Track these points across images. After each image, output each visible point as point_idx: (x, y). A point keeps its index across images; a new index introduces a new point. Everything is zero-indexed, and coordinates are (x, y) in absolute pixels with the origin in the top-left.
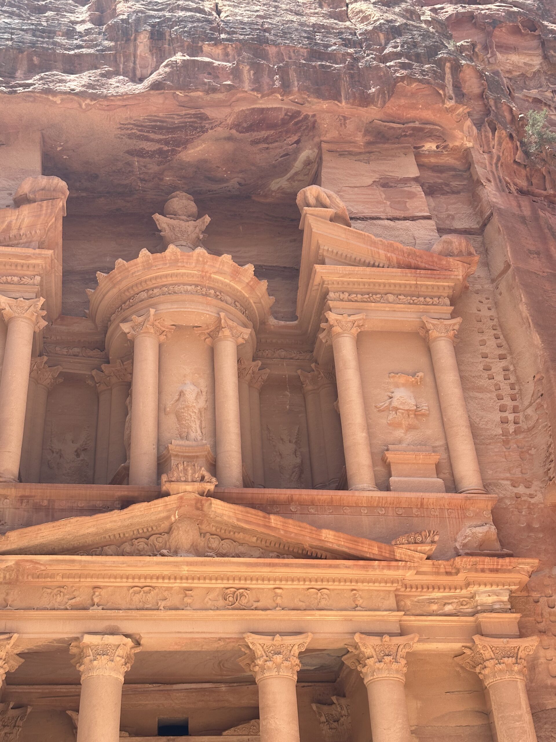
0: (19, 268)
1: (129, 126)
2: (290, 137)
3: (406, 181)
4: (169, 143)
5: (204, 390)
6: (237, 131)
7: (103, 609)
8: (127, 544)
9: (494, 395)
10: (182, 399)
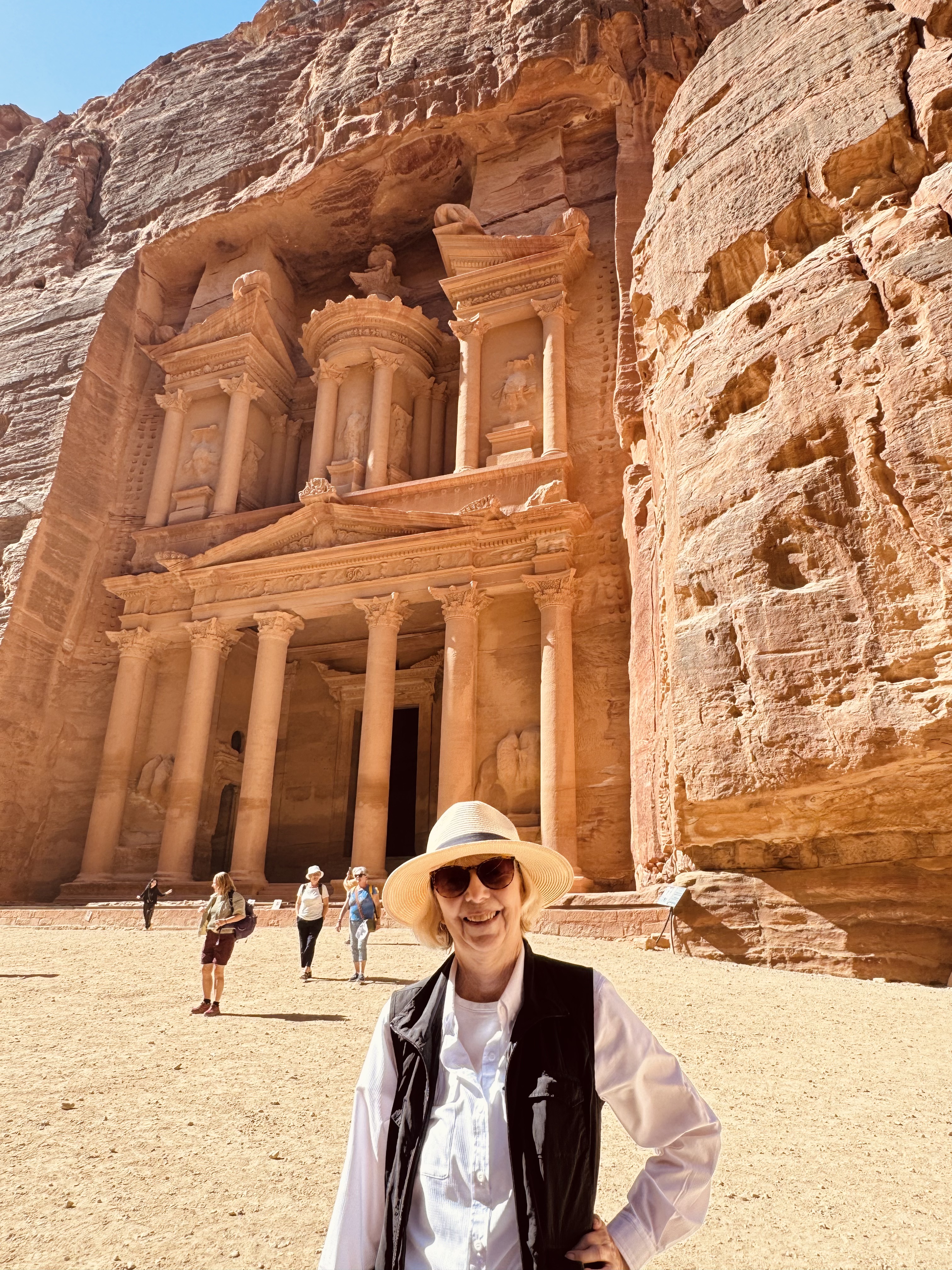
1: (318, 204)
2: (449, 161)
3: (547, 167)
4: (357, 206)
6: (402, 174)
7: (271, 594)
9: (600, 358)
10: (347, 427)
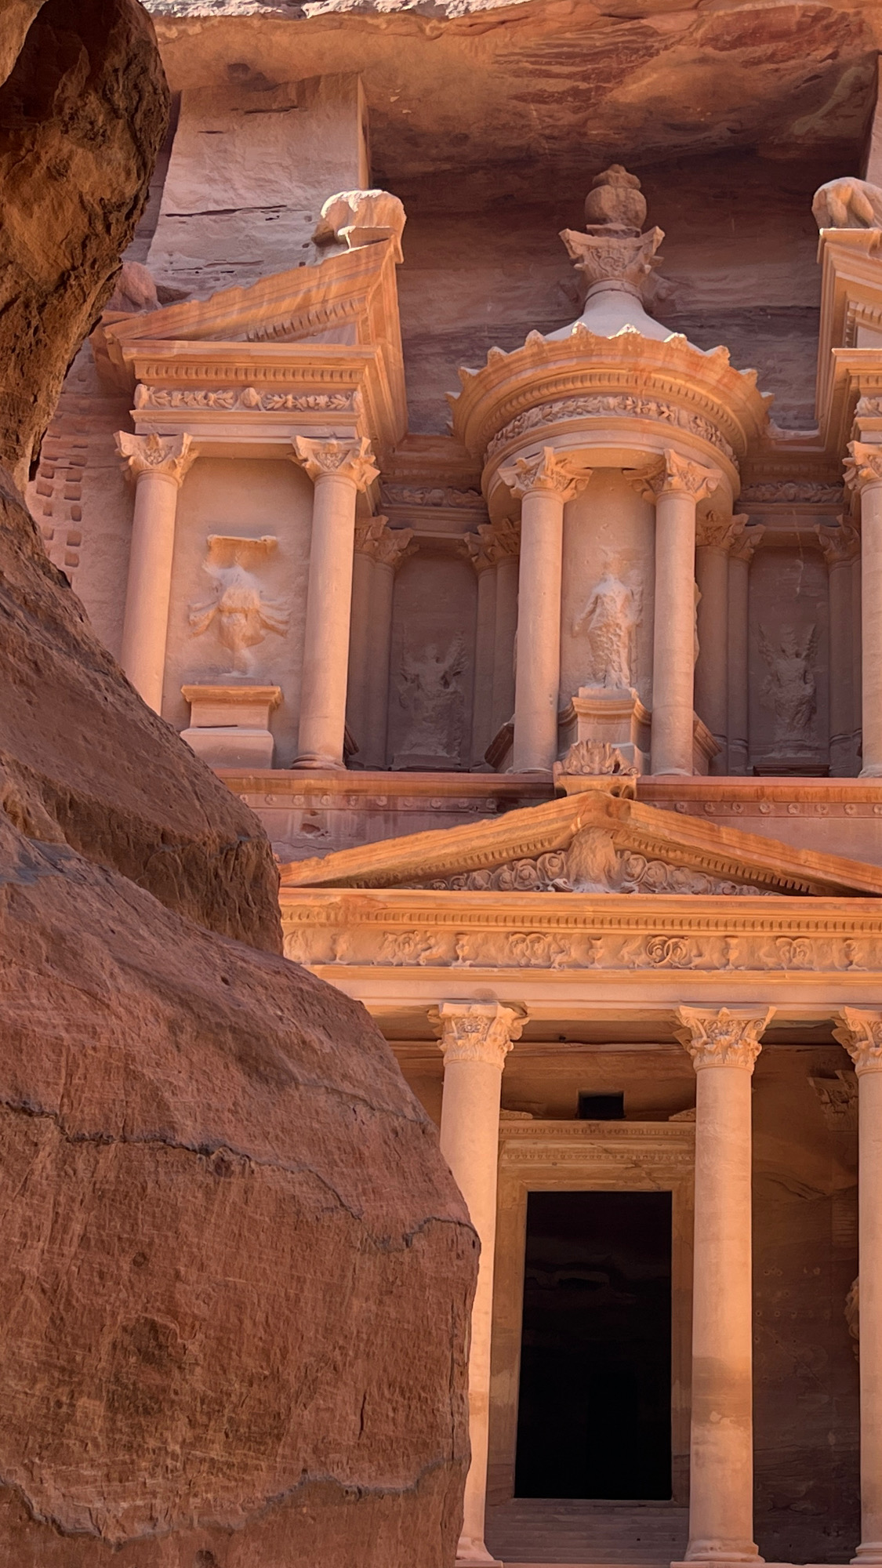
0: (327, 378)
1: (512, 58)
2: (817, 49)
4: (590, 78)
5: (638, 589)
6: (715, 48)
7: (471, 966)
8: (505, 867)
10: (598, 611)
